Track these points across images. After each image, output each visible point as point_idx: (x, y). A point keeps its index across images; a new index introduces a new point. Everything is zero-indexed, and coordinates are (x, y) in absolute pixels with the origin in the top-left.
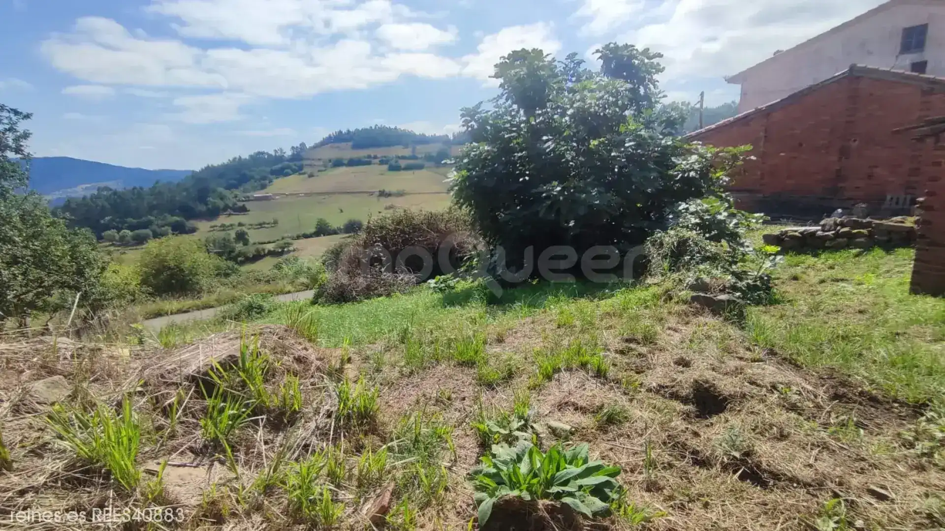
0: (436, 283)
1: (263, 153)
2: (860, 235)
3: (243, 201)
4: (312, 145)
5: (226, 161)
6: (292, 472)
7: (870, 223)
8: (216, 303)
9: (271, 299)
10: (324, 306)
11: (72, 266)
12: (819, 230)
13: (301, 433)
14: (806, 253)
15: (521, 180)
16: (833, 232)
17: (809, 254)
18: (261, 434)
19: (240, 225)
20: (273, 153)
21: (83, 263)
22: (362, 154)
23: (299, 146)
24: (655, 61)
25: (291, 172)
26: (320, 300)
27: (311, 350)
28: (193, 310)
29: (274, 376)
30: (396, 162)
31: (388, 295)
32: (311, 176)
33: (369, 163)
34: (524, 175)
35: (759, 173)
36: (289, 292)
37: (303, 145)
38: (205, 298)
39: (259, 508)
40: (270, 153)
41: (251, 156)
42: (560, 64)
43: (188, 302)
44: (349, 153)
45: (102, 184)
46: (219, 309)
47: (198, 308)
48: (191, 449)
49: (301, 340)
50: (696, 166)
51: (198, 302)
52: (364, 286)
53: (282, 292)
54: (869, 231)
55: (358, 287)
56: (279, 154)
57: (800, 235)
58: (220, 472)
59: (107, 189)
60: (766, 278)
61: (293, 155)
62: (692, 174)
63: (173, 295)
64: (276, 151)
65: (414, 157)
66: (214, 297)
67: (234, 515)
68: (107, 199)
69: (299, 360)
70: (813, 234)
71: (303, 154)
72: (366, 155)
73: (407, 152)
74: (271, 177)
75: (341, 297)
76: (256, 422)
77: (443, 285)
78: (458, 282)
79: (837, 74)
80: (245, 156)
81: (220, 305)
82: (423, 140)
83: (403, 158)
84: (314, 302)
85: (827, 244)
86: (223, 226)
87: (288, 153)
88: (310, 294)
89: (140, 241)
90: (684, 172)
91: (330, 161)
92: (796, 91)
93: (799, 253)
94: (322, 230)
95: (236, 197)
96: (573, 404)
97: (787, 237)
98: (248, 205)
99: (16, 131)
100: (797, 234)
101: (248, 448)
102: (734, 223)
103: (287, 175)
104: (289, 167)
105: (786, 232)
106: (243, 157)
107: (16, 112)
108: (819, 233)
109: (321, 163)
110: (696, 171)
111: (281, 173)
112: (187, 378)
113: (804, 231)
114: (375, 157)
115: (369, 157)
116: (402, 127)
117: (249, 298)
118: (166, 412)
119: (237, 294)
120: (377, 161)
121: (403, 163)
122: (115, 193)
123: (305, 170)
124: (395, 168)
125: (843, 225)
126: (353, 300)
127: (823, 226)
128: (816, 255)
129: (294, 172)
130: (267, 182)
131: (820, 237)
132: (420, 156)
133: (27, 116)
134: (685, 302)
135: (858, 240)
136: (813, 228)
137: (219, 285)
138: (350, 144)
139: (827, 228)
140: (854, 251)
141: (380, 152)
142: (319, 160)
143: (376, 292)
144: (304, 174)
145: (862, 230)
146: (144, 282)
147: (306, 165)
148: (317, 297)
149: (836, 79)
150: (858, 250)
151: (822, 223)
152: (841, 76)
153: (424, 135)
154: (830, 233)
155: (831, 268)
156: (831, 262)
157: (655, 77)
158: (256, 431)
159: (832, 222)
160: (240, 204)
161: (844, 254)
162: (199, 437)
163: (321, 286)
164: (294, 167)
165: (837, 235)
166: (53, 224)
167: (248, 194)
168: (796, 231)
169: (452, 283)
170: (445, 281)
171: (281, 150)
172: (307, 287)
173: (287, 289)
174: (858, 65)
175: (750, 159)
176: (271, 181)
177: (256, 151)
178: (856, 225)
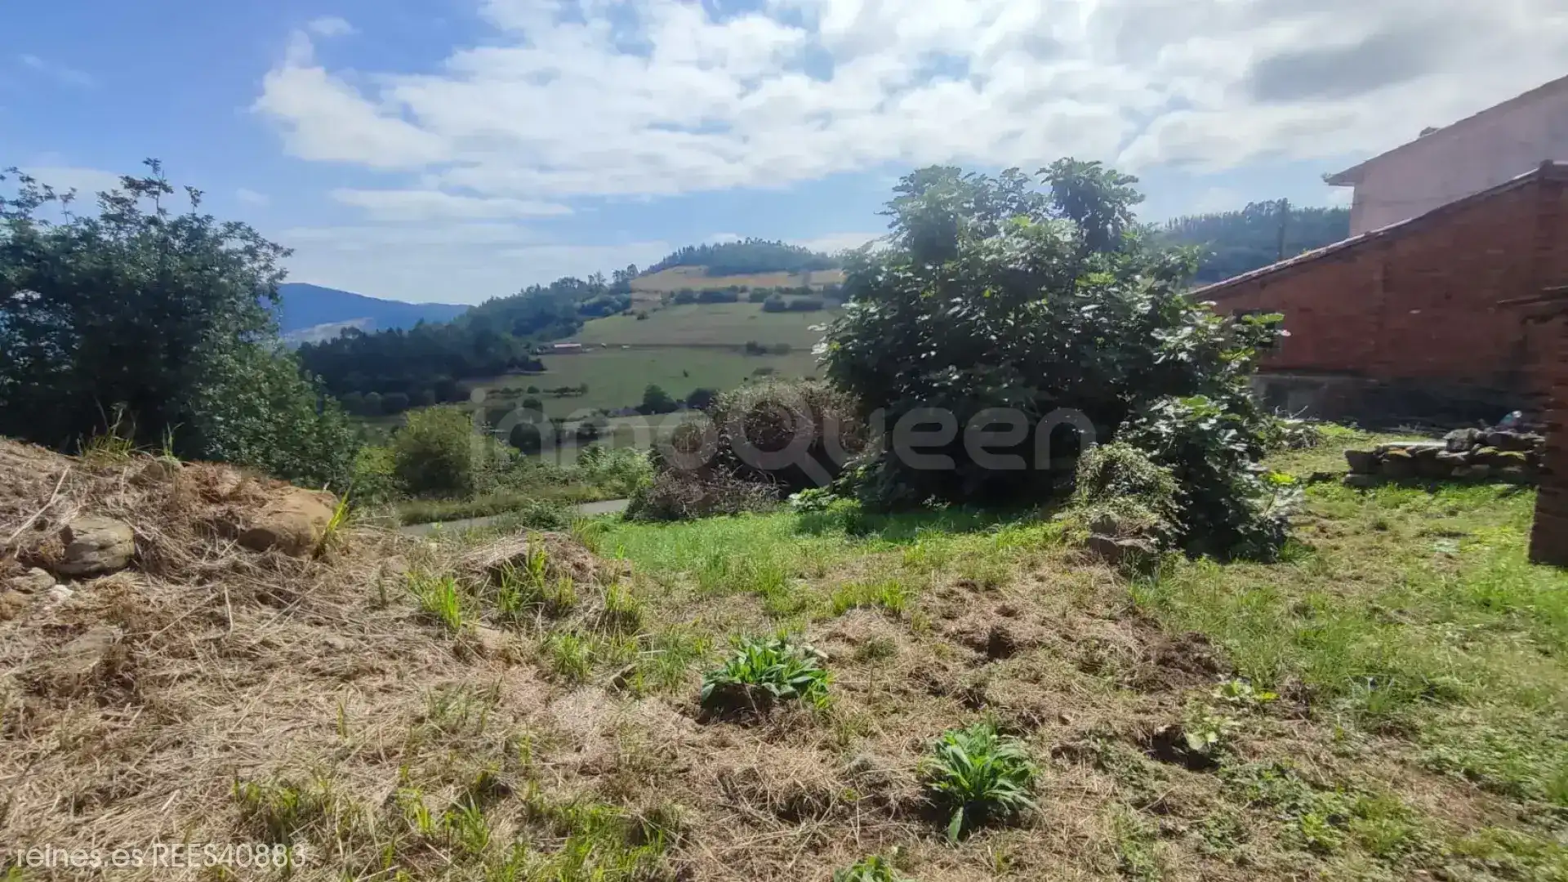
0: (801, 499)
1: (572, 280)
2: (1510, 460)
3: (537, 354)
4: (646, 268)
5: (517, 293)
6: (559, 642)
7: (1531, 440)
8: (491, 510)
9: (567, 509)
10: (640, 525)
11: (319, 446)
12: (1440, 449)
13: (571, 623)
14: (1414, 486)
15: (923, 355)
16: (1466, 453)
17: (1420, 488)
18: (539, 620)
19: (532, 390)
20: (587, 281)
21: (331, 443)
22: (724, 283)
23: (626, 269)
24: (1129, 186)
25: (611, 310)
26: (636, 515)
27: (590, 559)
28: (460, 518)
29: (554, 576)
30: (777, 297)
31: (734, 514)
32: (642, 317)
33: (735, 300)
34: (929, 349)
35: (1373, 343)
36: (595, 500)
37: (632, 267)
38: (478, 501)
39: (535, 661)
40: (582, 280)
41: (554, 285)
42: (993, 183)
43: (454, 506)
44: (700, 285)
45: (348, 324)
46: (495, 518)
47: (467, 515)
48: (489, 619)
49: (582, 549)
50: (1189, 345)
51: (466, 506)
52: (700, 498)
53: (585, 500)
54: (1528, 456)
55: (691, 499)
56: (596, 281)
57: (1409, 455)
58: (508, 636)
59: (353, 330)
60: (1277, 522)
61: (617, 284)
62: (1183, 356)
63: (434, 494)
64: (591, 277)
65: (805, 291)
66: (489, 499)
67: (518, 662)
68: (353, 344)
69: (578, 566)
70: (1433, 453)
71: (632, 283)
72: (729, 285)
73: (795, 283)
74: (581, 317)
75: (666, 512)
76: (536, 607)
77: (810, 503)
78: (834, 499)
79: (1518, 177)
80: (546, 284)
81: (497, 513)
82: (821, 263)
83: (788, 291)
84: (627, 518)
85: (1455, 473)
86: (507, 391)
87: (609, 281)
88: (623, 505)
89: (392, 409)
90: (1170, 352)
91: (672, 294)
92: (1454, 201)
93: (1403, 485)
94: (655, 404)
95: (528, 346)
96: (844, 636)
97: (1385, 457)
98: (545, 360)
99: (272, 270)
100: (1403, 453)
101: (529, 624)
102: (1229, 435)
103: (607, 314)
104: (606, 303)
105: (1386, 449)
106: (542, 286)
107: (276, 248)
108: (1443, 453)
109: (659, 297)
110: (1189, 352)
111: (597, 311)
112: (486, 568)
113: (1418, 448)
114: (744, 290)
115: (734, 289)
116: (789, 242)
117: (535, 506)
118: (472, 592)
119: (519, 497)
120: (746, 295)
121: (788, 300)
122: (364, 336)
123: (634, 307)
124: (775, 308)
125: (1484, 442)
126: (684, 517)
127: (1450, 441)
128: (1432, 491)
129: (617, 310)
130: (575, 324)
131: (1443, 460)
132: (815, 288)
133: (288, 253)
134: (1076, 545)
135: (1509, 469)
136: (1431, 444)
137: (496, 482)
138: (703, 267)
139: (1456, 445)
140: (1500, 487)
141: (752, 283)
142: (656, 292)
143: (716, 507)
144: (632, 313)
145: (1516, 453)
146: (398, 473)
147: (637, 300)
148: (632, 509)
149: (1515, 185)
150: (1506, 486)
151: (1451, 435)
152: (1525, 182)
153: (824, 255)
154: (1459, 455)
155: (1452, 513)
156: (1452, 503)
157: (1130, 208)
158: (536, 615)
159: (1466, 436)
160: (533, 358)
161: (1482, 491)
162: (495, 613)
163: (640, 495)
164: (618, 303)
165: (1473, 459)
166: (300, 388)
167: (546, 344)
168: (1403, 448)
169: (824, 501)
170: (815, 497)
171: (599, 275)
172: (623, 495)
173: (592, 496)
174: (1556, 163)
175: (1280, 335)
176: (581, 324)
177: (563, 277)
178: (1507, 442)
